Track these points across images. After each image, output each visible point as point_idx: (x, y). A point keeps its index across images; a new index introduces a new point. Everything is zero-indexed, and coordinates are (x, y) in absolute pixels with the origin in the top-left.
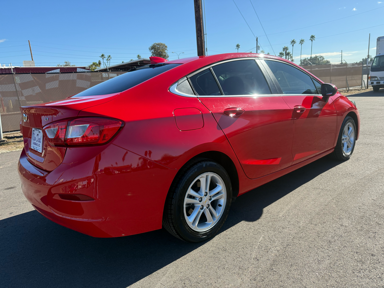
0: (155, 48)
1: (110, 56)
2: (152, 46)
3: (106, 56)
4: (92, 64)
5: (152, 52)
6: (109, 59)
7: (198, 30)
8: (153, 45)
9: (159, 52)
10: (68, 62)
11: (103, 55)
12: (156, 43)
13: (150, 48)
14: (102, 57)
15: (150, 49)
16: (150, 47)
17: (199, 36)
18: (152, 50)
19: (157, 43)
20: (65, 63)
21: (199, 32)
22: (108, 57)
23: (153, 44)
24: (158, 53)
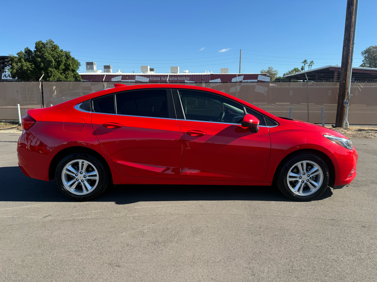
0: (370, 52)
1: (312, 62)
2: (366, 50)
3: (309, 62)
4: (293, 69)
5: (365, 56)
6: (311, 65)
7: (346, 39)
8: (368, 49)
9: (374, 57)
10: (271, 67)
11: (305, 61)
12: (372, 47)
13: (364, 52)
14: (304, 63)
15: (362, 53)
16: (363, 50)
17: (345, 46)
18: (365, 54)
19: (374, 46)
20: (268, 68)
21: (347, 42)
22: (311, 63)
23: (368, 47)
24: (372, 57)
